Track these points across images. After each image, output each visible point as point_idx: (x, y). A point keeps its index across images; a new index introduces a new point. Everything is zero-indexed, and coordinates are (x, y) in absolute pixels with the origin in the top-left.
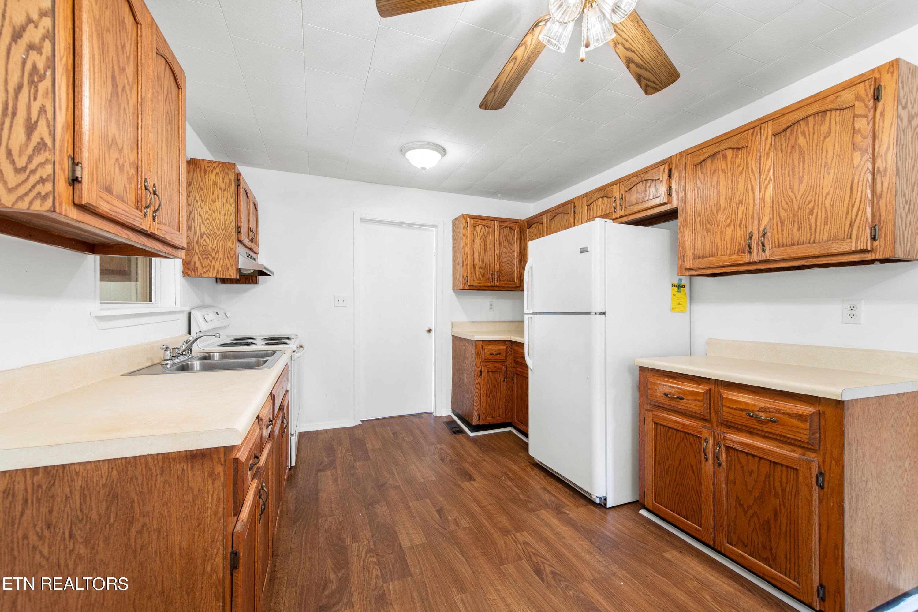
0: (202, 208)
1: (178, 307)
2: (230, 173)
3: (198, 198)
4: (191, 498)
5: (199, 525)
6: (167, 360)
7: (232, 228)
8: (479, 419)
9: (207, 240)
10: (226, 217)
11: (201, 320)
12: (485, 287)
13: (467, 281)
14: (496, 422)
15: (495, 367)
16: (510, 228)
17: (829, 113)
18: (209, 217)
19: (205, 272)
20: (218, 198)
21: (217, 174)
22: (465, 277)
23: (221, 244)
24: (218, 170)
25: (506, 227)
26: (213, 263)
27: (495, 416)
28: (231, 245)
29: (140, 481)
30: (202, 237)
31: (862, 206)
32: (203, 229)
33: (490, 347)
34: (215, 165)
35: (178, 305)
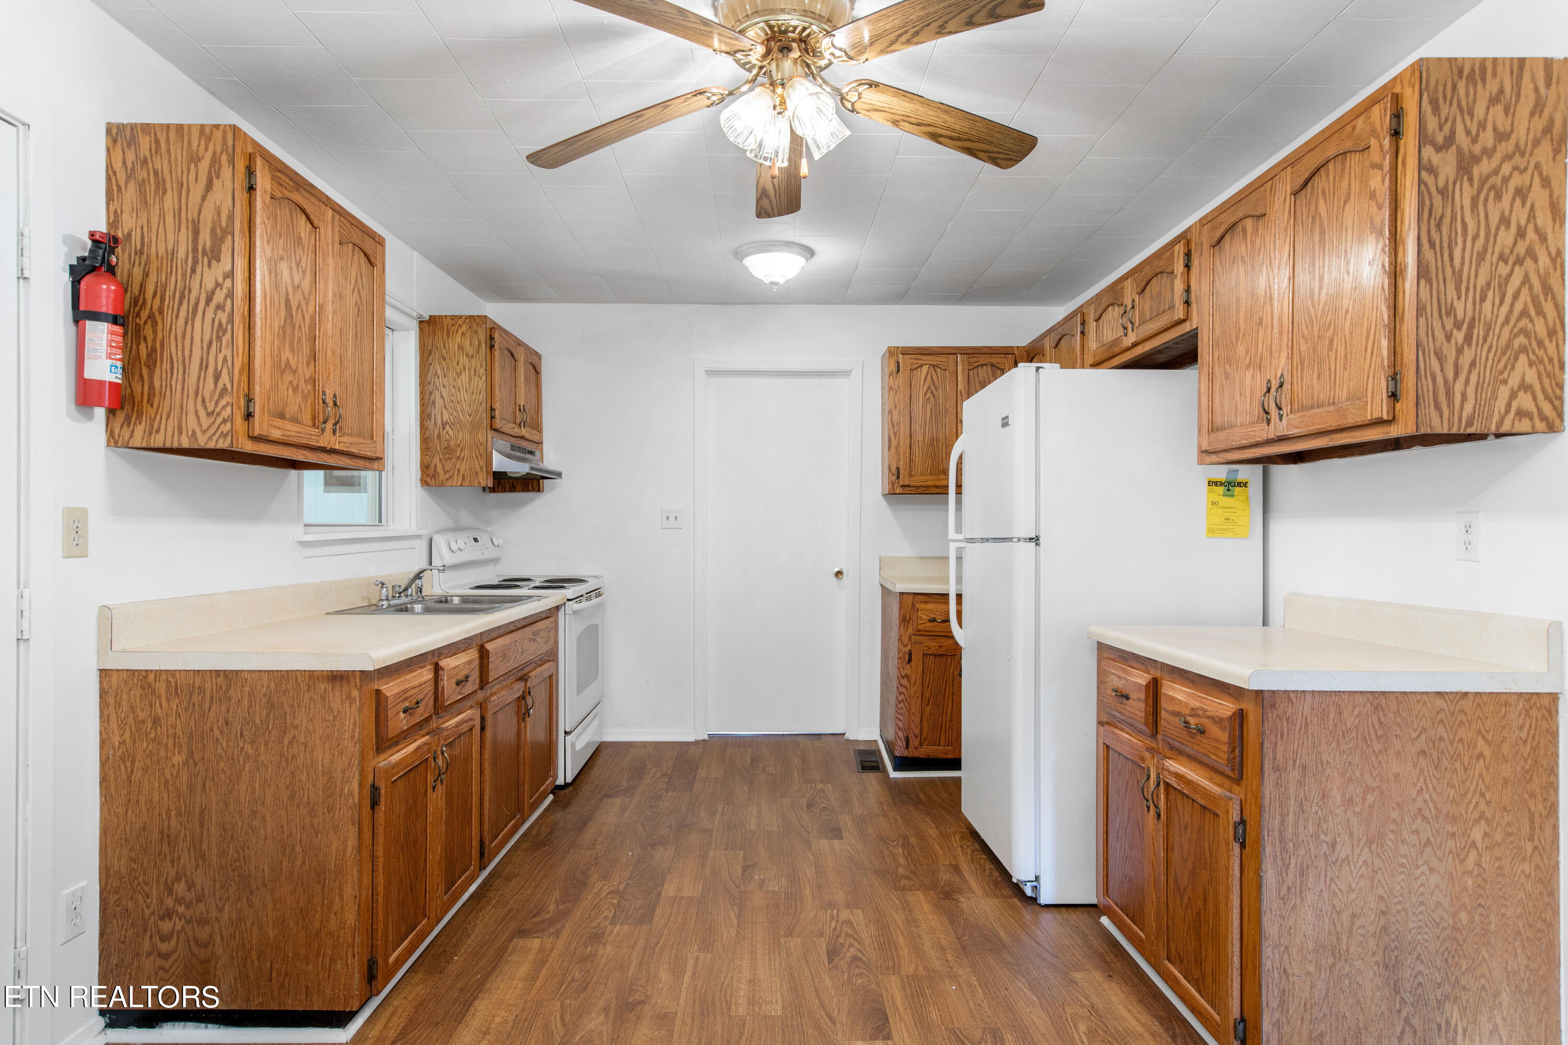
0: (444, 386)
1: (413, 530)
2: (480, 331)
3: (439, 372)
4: (331, 718)
5: (338, 745)
6: (383, 600)
7: (482, 412)
8: (907, 746)
9: (451, 432)
10: (474, 396)
11: (445, 550)
12: (937, 487)
13: (898, 478)
14: (943, 756)
15: (940, 647)
16: (992, 365)
17: (1348, 155)
18: (453, 398)
19: (447, 479)
20: (464, 369)
21: (463, 334)
22: (894, 470)
23: (468, 437)
24: (464, 328)
25: (982, 365)
26: (458, 466)
27: (942, 743)
28: (480, 438)
29: (291, 695)
30: (444, 429)
31: (1377, 337)
32: (446, 417)
33: (930, 606)
34: (461, 322)
35: (414, 528)
